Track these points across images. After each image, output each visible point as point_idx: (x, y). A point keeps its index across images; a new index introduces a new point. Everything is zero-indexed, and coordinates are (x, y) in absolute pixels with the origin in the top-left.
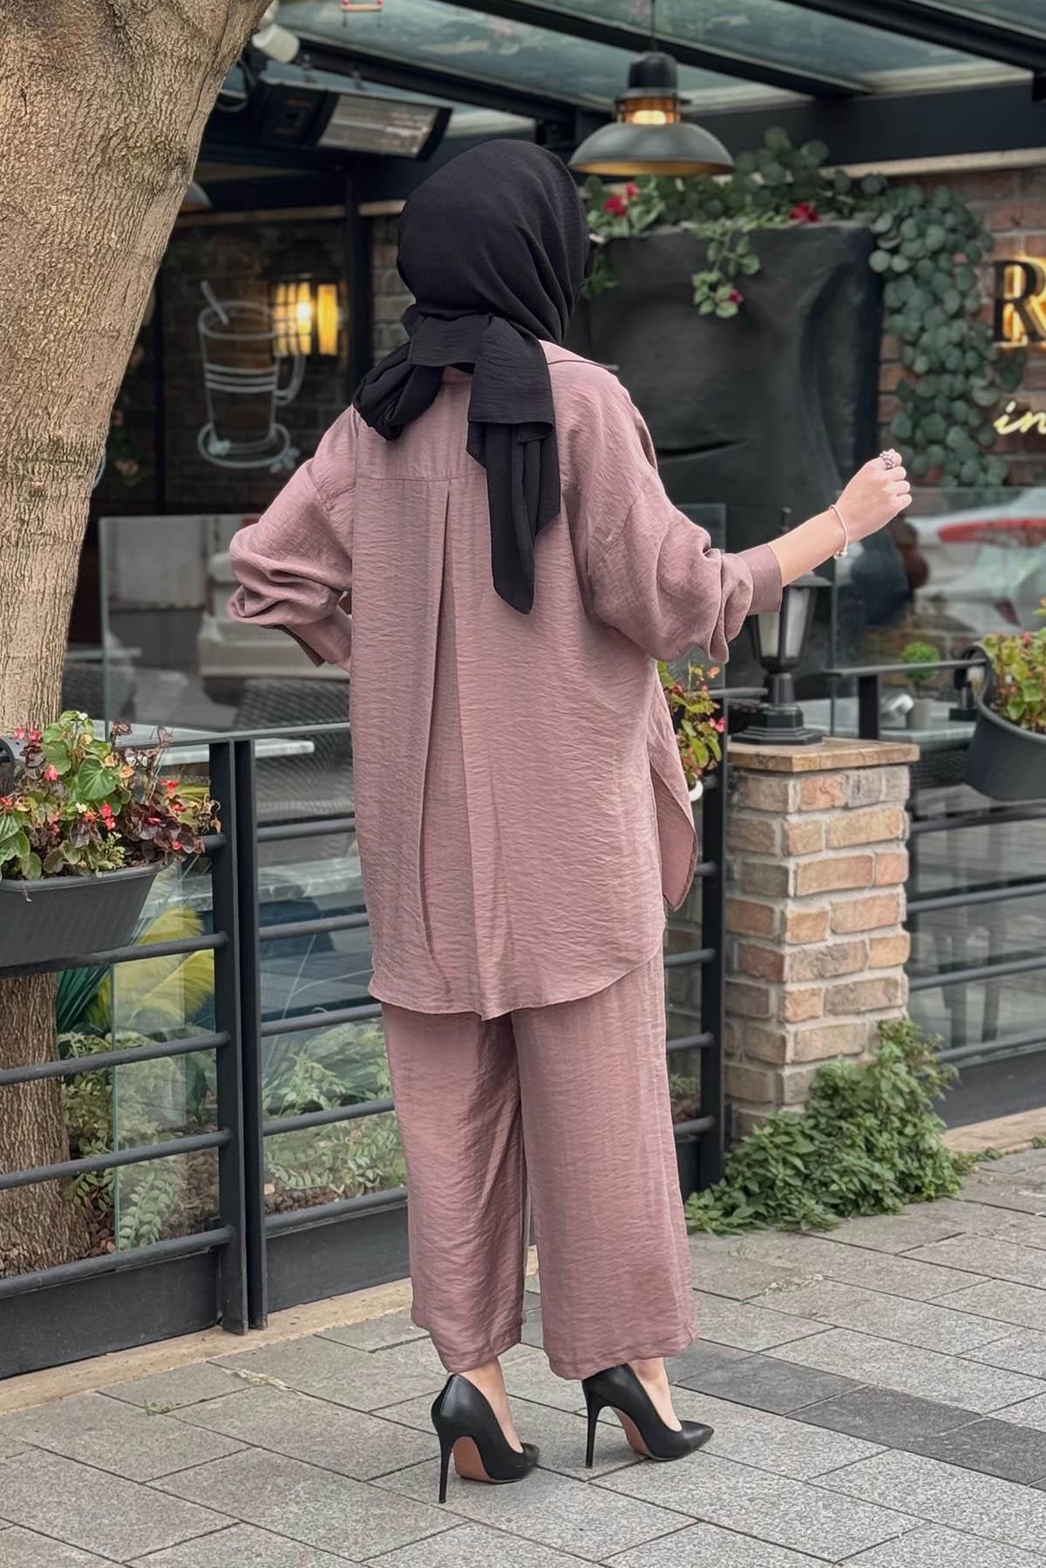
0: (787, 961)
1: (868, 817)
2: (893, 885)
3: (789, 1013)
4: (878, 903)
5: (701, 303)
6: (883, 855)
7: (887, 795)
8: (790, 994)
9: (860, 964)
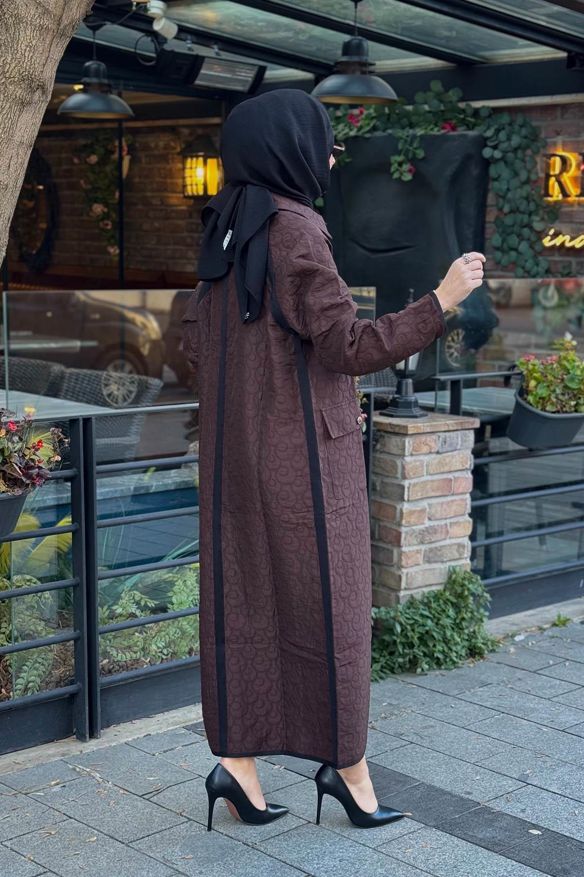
0: (403, 535)
1: (450, 458)
2: (464, 493)
3: (404, 563)
4: (455, 503)
5: (394, 172)
6: (458, 478)
7: (461, 446)
8: (405, 553)
9: (444, 536)
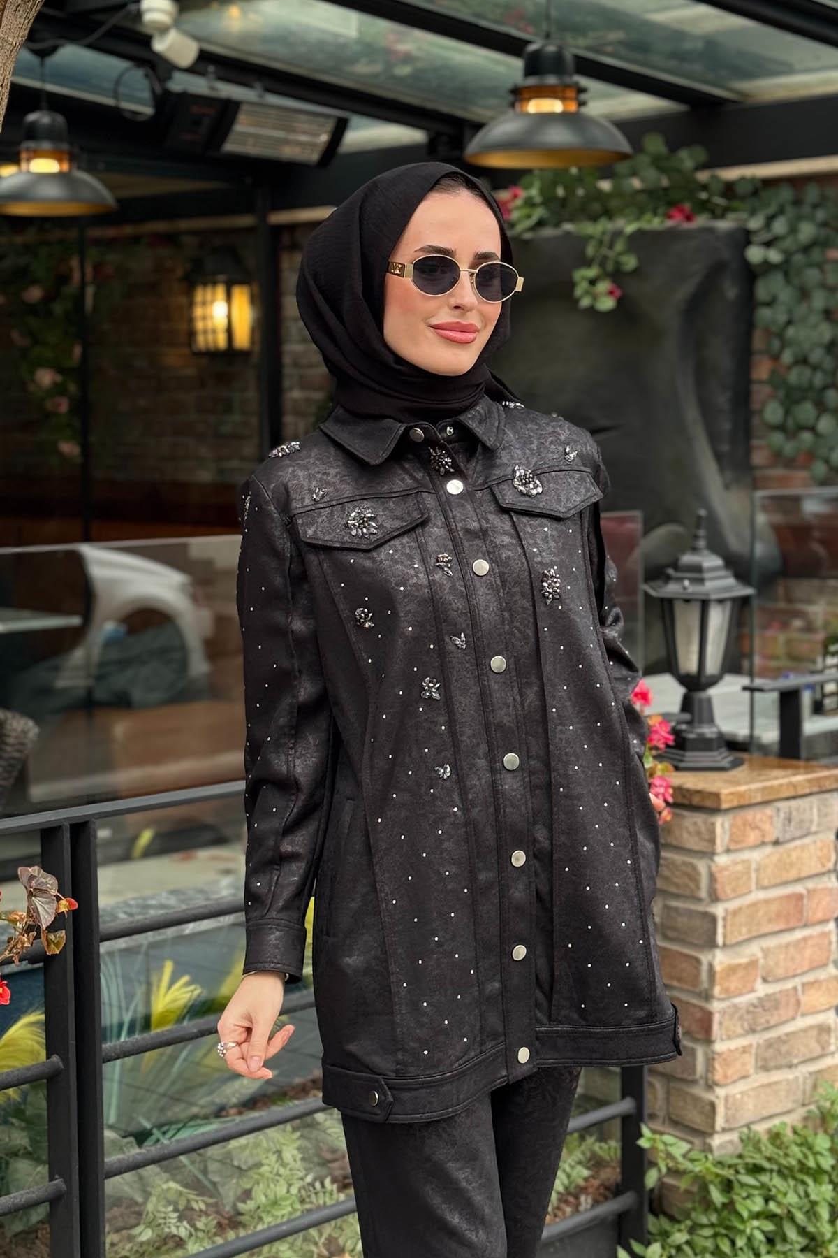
0: (716, 1018)
1: (799, 851)
2: (824, 921)
3: (718, 1076)
4: (810, 943)
5: (579, 297)
6: (814, 891)
7: (819, 825)
8: (719, 1054)
9: (791, 1013)
